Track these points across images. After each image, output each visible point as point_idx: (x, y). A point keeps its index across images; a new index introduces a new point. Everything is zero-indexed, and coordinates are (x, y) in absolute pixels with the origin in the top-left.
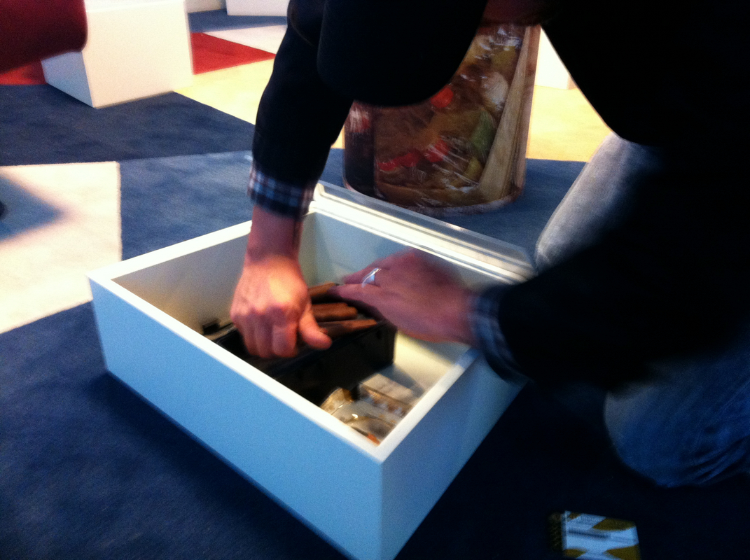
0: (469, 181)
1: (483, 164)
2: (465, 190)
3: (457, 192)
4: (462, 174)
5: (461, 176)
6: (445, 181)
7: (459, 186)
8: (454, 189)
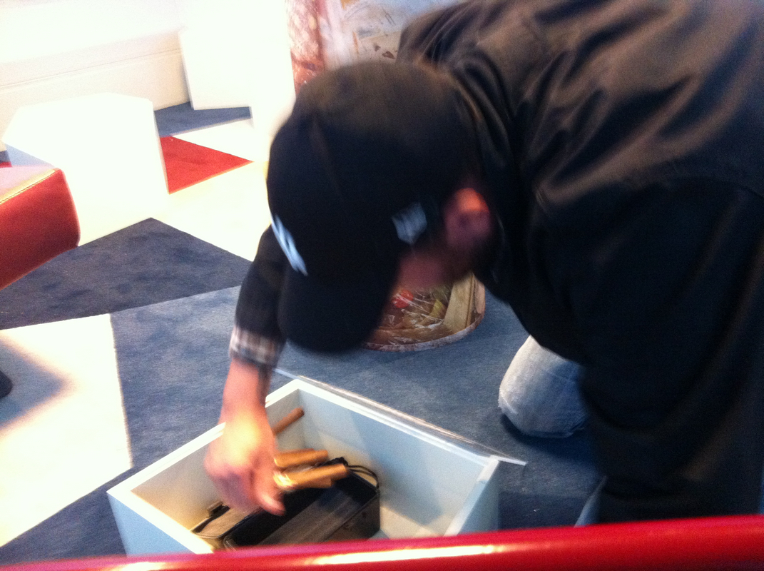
0: (436, 319)
1: (446, 305)
2: (431, 327)
3: (426, 329)
4: (428, 314)
5: (427, 317)
6: (414, 321)
7: (426, 324)
8: (423, 327)
